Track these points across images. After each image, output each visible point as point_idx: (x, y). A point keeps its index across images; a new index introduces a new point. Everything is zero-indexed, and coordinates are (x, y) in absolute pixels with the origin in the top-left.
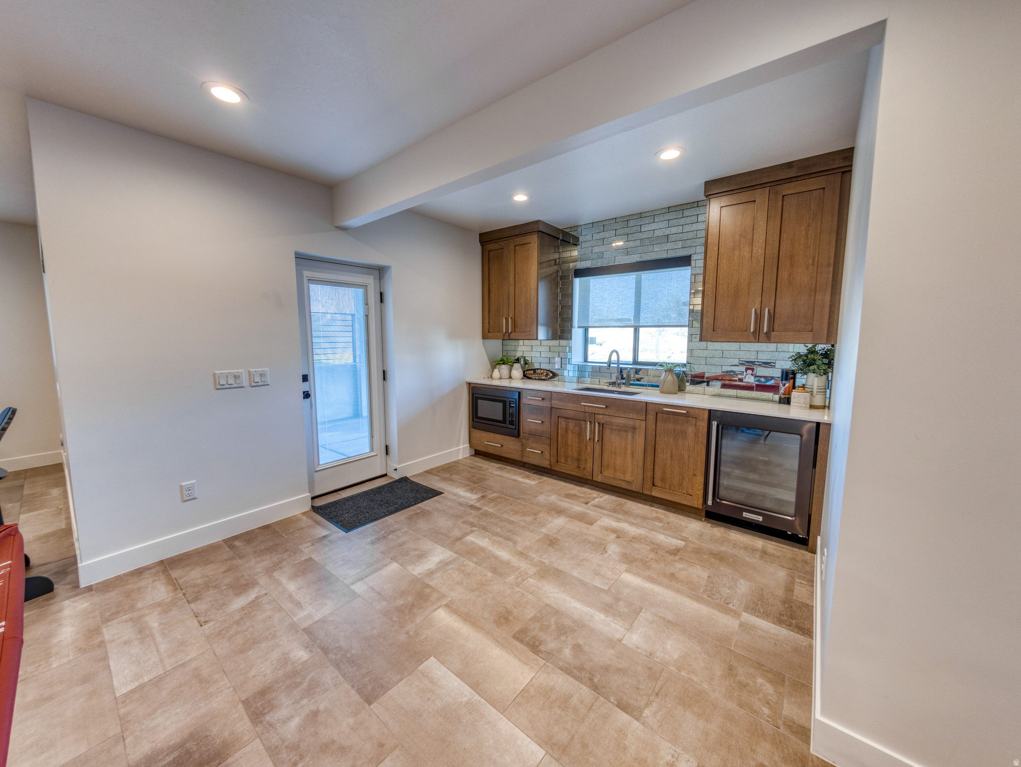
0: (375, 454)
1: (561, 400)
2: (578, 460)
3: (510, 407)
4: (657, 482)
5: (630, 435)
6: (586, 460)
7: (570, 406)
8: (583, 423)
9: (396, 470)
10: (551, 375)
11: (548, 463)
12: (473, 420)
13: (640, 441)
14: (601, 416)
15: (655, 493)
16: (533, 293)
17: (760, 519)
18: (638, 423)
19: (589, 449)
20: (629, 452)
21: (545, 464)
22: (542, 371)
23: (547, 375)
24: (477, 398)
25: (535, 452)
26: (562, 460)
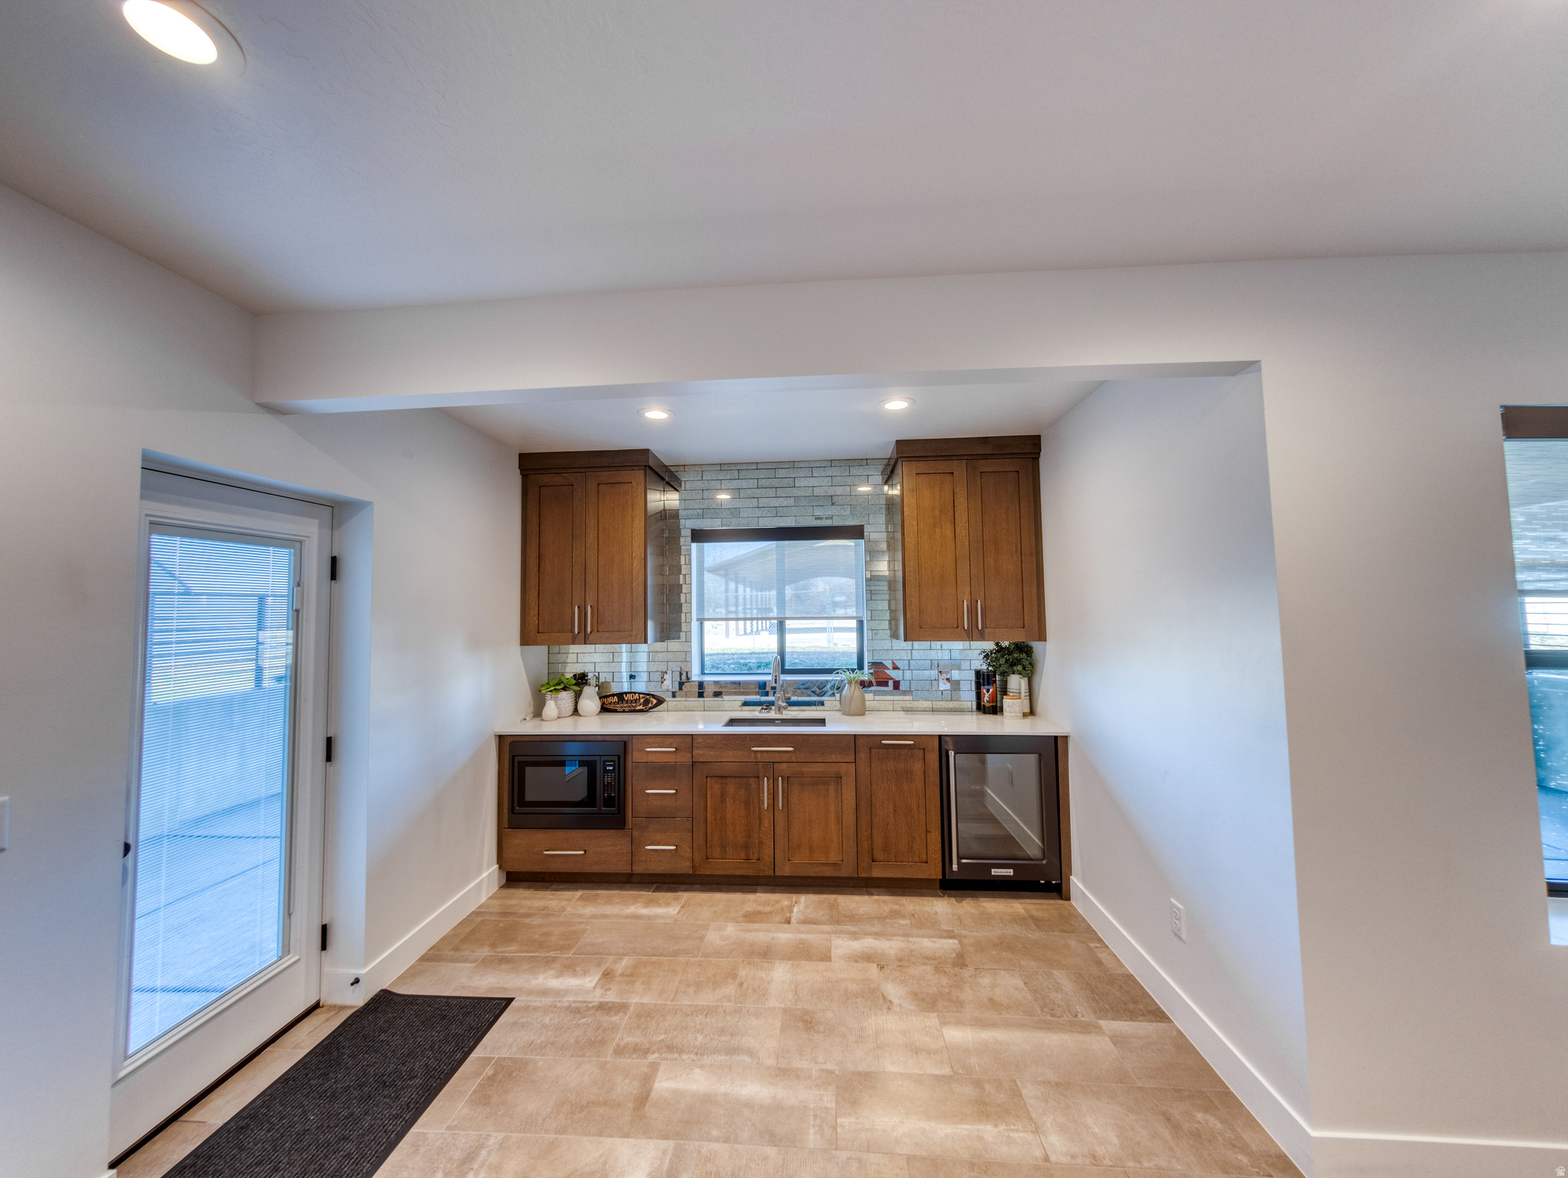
0: (296, 958)
1: (711, 747)
2: (747, 847)
3: (606, 771)
4: (879, 855)
5: (832, 788)
6: (761, 843)
7: (729, 755)
8: (752, 781)
9: (357, 981)
10: (655, 701)
11: (688, 864)
12: (512, 811)
13: (849, 794)
14: (784, 766)
15: (877, 873)
16: (637, 564)
17: (1010, 872)
18: (843, 768)
19: (767, 823)
20: (832, 816)
21: (683, 867)
22: (636, 696)
23: (647, 702)
24: (523, 765)
25: (660, 848)
26: (717, 852)
